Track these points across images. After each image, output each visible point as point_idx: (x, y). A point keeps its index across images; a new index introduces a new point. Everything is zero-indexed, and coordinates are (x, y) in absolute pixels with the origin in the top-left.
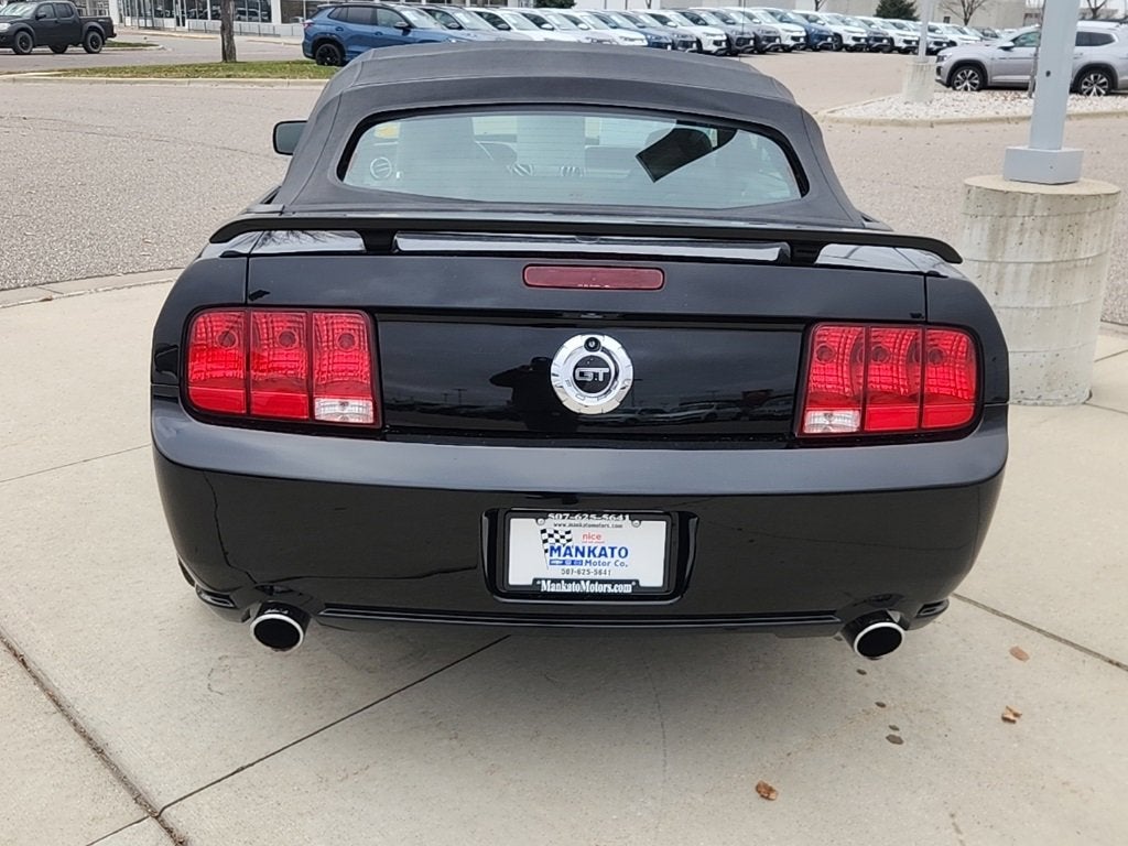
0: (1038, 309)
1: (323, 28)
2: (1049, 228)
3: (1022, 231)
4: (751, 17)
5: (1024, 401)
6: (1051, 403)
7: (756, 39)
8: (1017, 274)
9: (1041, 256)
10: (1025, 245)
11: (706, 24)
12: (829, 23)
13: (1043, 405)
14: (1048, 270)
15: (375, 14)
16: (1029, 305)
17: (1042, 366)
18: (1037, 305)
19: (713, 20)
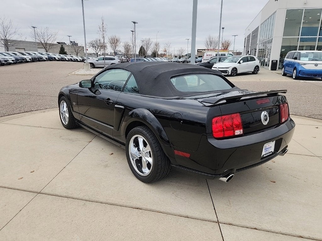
4: (35, 54)
7: (38, 58)
11: (26, 55)
12: (52, 55)
19: (27, 54)
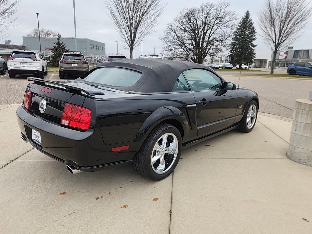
0: (306, 136)
1: (292, 67)
2: (309, 114)
3: (302, 114)
5: (300, 162)
6: (309, 165)
8: (300, 125)
9: (307, 122)
10: (303, 117)
13: (306, 165)
14: (308, 126)
15: (305, 65)
16: (303, 135)
17: (306, 154)
18: (305, 135)
